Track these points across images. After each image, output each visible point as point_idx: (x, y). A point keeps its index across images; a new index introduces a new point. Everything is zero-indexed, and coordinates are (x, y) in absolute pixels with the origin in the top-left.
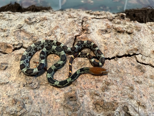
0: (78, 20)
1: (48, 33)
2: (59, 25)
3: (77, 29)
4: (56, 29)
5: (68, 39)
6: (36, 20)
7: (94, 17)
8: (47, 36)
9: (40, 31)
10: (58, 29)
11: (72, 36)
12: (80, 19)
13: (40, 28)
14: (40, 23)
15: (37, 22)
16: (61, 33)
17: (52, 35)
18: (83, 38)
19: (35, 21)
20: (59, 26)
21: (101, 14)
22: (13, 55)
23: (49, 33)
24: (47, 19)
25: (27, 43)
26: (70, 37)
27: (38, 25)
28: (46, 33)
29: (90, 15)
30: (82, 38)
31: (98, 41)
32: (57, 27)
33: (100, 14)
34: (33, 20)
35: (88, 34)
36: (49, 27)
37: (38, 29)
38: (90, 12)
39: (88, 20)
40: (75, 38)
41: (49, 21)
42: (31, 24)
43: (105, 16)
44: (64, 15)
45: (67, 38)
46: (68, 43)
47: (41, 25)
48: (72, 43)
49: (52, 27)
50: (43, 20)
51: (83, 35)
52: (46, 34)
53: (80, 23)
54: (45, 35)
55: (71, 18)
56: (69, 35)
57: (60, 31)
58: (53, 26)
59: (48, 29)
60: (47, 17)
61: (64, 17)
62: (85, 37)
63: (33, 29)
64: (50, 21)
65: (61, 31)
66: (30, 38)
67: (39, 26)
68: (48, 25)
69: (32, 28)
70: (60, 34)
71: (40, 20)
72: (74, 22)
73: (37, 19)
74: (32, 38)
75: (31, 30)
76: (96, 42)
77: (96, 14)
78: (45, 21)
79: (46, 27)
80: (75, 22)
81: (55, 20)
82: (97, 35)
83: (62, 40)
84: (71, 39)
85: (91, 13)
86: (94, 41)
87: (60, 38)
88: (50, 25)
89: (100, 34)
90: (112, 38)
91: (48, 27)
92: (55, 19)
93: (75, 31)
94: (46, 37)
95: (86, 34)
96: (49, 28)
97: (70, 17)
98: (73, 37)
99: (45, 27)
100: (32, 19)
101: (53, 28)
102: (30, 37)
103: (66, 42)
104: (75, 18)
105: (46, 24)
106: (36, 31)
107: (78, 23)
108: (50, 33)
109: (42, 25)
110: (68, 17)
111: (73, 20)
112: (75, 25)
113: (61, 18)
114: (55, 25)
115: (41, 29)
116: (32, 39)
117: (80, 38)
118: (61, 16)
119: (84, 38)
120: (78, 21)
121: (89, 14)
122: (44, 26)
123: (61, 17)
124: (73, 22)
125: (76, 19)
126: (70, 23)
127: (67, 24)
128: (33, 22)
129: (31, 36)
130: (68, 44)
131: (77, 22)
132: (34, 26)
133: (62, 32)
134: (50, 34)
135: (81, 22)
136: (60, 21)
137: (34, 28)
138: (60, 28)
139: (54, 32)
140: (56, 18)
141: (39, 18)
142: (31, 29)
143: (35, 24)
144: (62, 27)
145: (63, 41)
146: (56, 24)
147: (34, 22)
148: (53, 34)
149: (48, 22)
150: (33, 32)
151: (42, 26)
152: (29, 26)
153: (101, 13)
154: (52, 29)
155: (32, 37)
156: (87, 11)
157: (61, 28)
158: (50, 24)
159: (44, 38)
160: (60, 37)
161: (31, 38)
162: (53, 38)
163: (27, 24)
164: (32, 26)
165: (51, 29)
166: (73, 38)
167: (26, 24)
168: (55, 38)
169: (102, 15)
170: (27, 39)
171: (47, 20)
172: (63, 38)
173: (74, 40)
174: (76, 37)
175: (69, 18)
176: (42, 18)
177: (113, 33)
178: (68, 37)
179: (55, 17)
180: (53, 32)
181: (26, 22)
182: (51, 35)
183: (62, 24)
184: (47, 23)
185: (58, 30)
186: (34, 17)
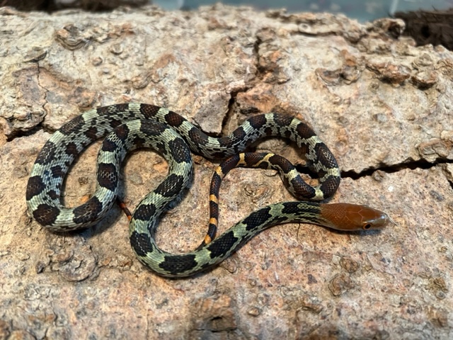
0: (243, 36)
1: (134, 79)
2: (176, 51)
3: (237, 66)
4: (163, 64)
5: (206, 102)
6: (96, 34)
7: (296, 30)
8: (132, 89)
9: (106, 71)
10: (170, 65)
11: (219, 92)
12: (248, 32)
13: (107, 62)
14: (108, 45)
15: (96, 41)
16: (183, 81)
17: (149, 85)
18: (261, 98)
19: (91, 39)
20: (175, 54)
21: (321, 20)
22: (7, 156)
23: (139, 79)
25: (60, 114)
26: (212, 93)
27: (100, 51)
28: (129, 78)
29: (283, 22)
30: (255, 98)
31: (315, 111)
32: (167, 59)
33: (317, 20)
34: (84, 34)
35: (280, 83)
36: (138, 60)
37: (101, 66)
38: (282, 14)
39: (278, 38)
40: (229, 97)
41: (140, 39)
43: (334, 27)
44: (195, 20)
45: (201, 98)
46: (205, 116)
47: (112, 52)
48: (221, 116)
49: (149, 59)
50: (119, 36)
51: (261, 88)
52: (126, 81)
53: (248, 45)
54: (125, 88)
55: (217, 29)
56: (211, 88)
57: (176, 73)
58: (153, 54)
59: (134, 67)
60: (134, 25)
61: (191, 26)
62: (265, 95)
63: (84, 64)
64: (142, 37)
65: (181, 71)
66: (70, 97)
68: (136, 50)
70: (177, 83)
71: (108, 35)
72: (228, 44)
73: (97, 32)
74: (79, 95)
75: (77, 68)
76: (308, 115)
77: (304, 20)
79: (129, 60)
80: (230, 42)
81: (162, 34)
82: (310, 90)
83: (185, 105)
84: (218, 100)
85: (287, 15)
86: (300, 110)
87: (177, 96)
88: (145, 51)
89: (321, 86)
90: (362, 101)
91: (135, 59)
92: (161, 31)
93: (230, 74)
94: (128, 92)
95: (270, 86)
96: (138, 63)
97: (213, 25)
98: (224, 93)
99: (126, 58)
100: (80, 32)
101: (154, 61)
102: (72, 92)
103: (198, 111)
104: (230, 28)
105: (128, 47)
106: (94, 72)
107: (242, 45)
108: (141, 80)
109: (115, 51)
110: (206, 28)
111: (224, 35)
112: (233, 54)
113: (181, 30)
114: (160, 52)
115: (112, 65)
116: (79, 98)
117: (249, 98)
118: (183, 22)
119: (265, 101)
120: (241, 39)
121: (279, 19)
122: (121, 53)
123: (183, 28)
124: (223, 42)
125: (233, 34)
126: (214, 46)
127: (203, 48)
128: (82, 42)
129: (74, 90)
130: (204, 118)
131: (238, 44)
132: (87, 54)
133: (184, 76)
134: (141, 84)
135: (251, 44)
136: (179, 38)
137: (87, 61)
138: (177, 62)
139: (158, 76)
140: (164, 29)
142: (75, 65)
143: (91, 48)
144: (186, 59)
145: (188, 109)
146: (162, 49)
147: (87, 39)
148: (152, 81)
149: (137, 42)
150: (84, 76)
151: (116, 54)
153: (319, 18)
154: (151, 65)
155: (77, 94)
156: (271, 11)
157: (180, 61)
158: (143, 48)
159: (120, 97)
160: (179, 94)
161: (76, 97)
162: (152, 96)
163: (62, 48)
164: (78, 54)
165: (145, 65)
166: (223, 97)
167: (58, 46)
168: (160, 98)
169: (322, 23)
170: (59, 100)
171: (133, 36)
172: (187, 97)
173: (226, 107)
174: (234, 93)
175: (211, 29)
177: (368, 84)
178: (207, 93)
179: (163, 26)
180: (153, 76)
181: (58, 41)
182: (144, 84)
183: (186, 47)
184: (134, 44)
185: (172, 69)
186: (88, 26)
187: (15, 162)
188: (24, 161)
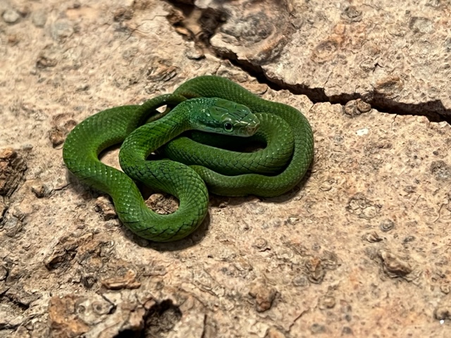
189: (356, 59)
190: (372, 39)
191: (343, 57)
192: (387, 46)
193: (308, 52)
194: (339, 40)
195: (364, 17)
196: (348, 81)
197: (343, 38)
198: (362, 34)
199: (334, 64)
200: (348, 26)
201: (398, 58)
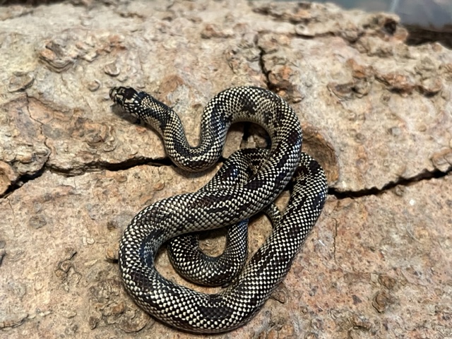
6: (81, 52)
15: (84, 59)
24: (123, 48)
42: (65, 70)
60: (122, 37)
67: (100, 75)
69: (70, 86)
71: (97, 52)
78: (118, 57)
100: (64, 50)
141: (91, 43)
147: (75, 58)
152: (58, 76)
164: (68, 76)
176: (102, 40)
183: (187, 64)
187: (28, 211)
188: (38, 209)
189: (378, 163)
190: (379, 148)
191: (371, 164)
192: (388, 150)
193: (353, 169)
194: (365, 155)
195: (367, 137)
196: (383, 177)
197: (366, 153)
198: (372, 147)
199: (370, 170)
200: (364, 146)
201: (397, 154)
